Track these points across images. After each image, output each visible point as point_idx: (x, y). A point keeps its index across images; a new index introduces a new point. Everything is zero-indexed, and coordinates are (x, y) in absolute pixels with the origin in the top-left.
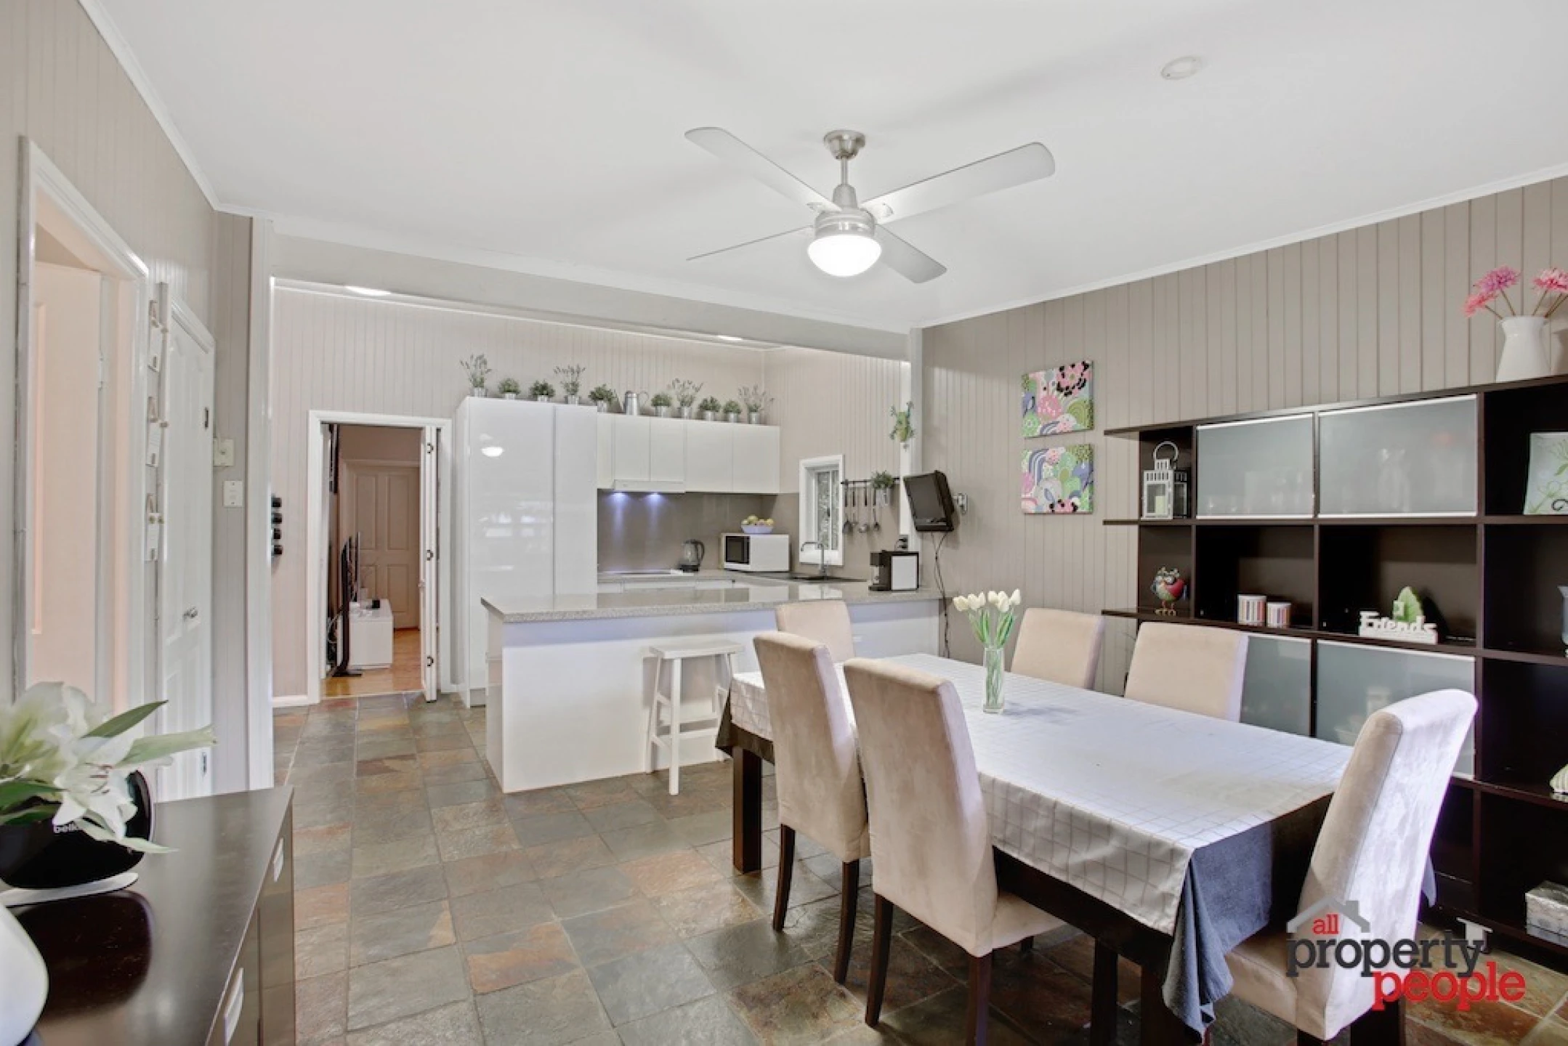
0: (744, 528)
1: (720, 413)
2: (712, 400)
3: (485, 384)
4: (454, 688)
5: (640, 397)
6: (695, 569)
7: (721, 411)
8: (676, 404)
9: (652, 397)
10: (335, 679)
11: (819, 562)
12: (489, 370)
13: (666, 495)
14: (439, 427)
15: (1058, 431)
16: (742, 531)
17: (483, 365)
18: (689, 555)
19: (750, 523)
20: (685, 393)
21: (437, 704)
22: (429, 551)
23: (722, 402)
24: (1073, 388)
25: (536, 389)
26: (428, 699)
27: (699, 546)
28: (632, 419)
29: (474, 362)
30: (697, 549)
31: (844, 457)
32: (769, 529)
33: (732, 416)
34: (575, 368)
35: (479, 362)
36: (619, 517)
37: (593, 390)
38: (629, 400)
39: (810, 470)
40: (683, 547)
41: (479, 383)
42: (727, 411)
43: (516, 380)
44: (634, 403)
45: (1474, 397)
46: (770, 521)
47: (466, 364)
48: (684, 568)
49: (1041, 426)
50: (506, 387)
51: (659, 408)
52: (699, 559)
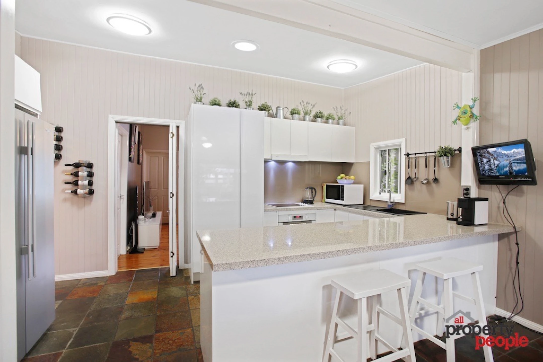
0: (338, 181)
1: (324, 120)
2: (321, 113)
3: (202, 100)
4: (186, 266)
5: (284, 109)
6: (311, 202)
7: (325, 119)
8: (302, 114)
9: (290, 110)
10: (131, 255)
11: (388, 200)
12: (205, 94)
13: (297, 163)
14: (178, 125)
16: (337, 182)
17: (201, 90)
18: (308, 195)
19: (342, 178)
20: (306, 109)
21: (176, 277)
22: (172, 193)
23: (326, 114)
25: (230, 103)
26: (171, 275)
27: (313, 190)
28: (280, 120)
29: (196, 89)
30: (312, 192)
31: (406, 140)
32: (352, 181)
33: (330, 121)
34: (251, 93)
35: (199, 88)
36: (272, 174)
37: (260, 105)
38: (279, 111)
39: (376, 148)
40: (306, 190)
41: (199, 100)
42: (327, 119)
43: (219, 99)
44: (281, 113)
46: (352, 177)
47: (193, 90)
48: (305, 202)
50: (214, 102)
51: (294, 115)
52: (313, 197)
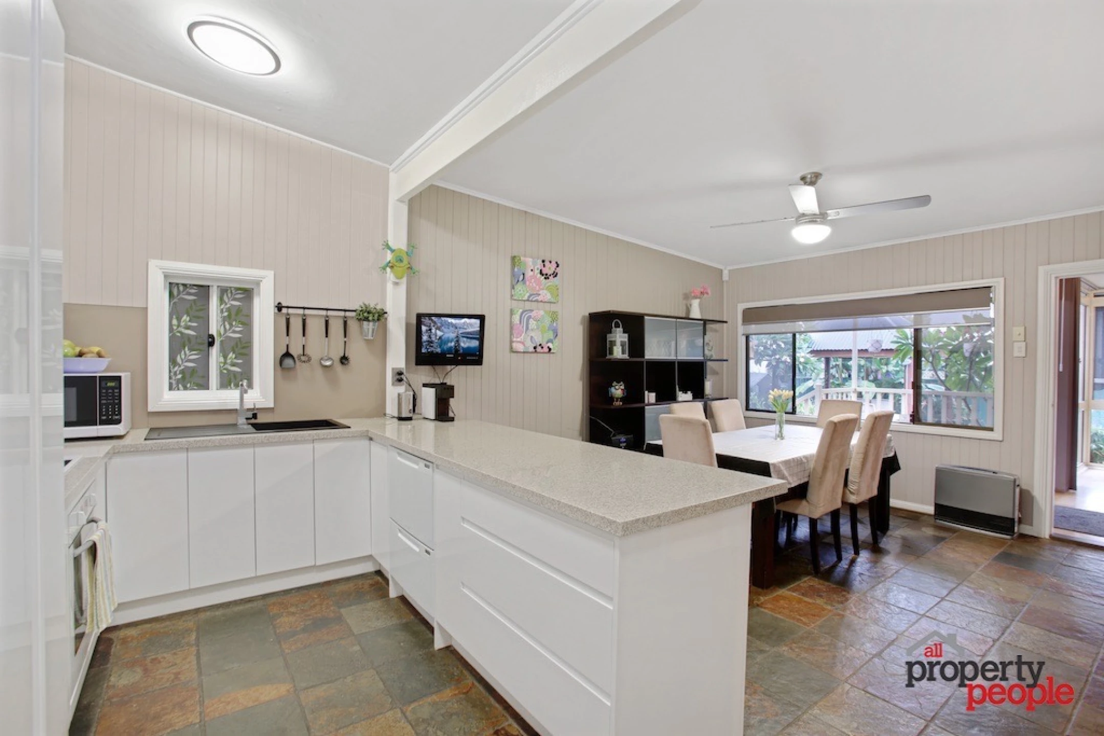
15: (539, 300)
24: (550, 275)
45: (700, 322)
49: (528, 294)
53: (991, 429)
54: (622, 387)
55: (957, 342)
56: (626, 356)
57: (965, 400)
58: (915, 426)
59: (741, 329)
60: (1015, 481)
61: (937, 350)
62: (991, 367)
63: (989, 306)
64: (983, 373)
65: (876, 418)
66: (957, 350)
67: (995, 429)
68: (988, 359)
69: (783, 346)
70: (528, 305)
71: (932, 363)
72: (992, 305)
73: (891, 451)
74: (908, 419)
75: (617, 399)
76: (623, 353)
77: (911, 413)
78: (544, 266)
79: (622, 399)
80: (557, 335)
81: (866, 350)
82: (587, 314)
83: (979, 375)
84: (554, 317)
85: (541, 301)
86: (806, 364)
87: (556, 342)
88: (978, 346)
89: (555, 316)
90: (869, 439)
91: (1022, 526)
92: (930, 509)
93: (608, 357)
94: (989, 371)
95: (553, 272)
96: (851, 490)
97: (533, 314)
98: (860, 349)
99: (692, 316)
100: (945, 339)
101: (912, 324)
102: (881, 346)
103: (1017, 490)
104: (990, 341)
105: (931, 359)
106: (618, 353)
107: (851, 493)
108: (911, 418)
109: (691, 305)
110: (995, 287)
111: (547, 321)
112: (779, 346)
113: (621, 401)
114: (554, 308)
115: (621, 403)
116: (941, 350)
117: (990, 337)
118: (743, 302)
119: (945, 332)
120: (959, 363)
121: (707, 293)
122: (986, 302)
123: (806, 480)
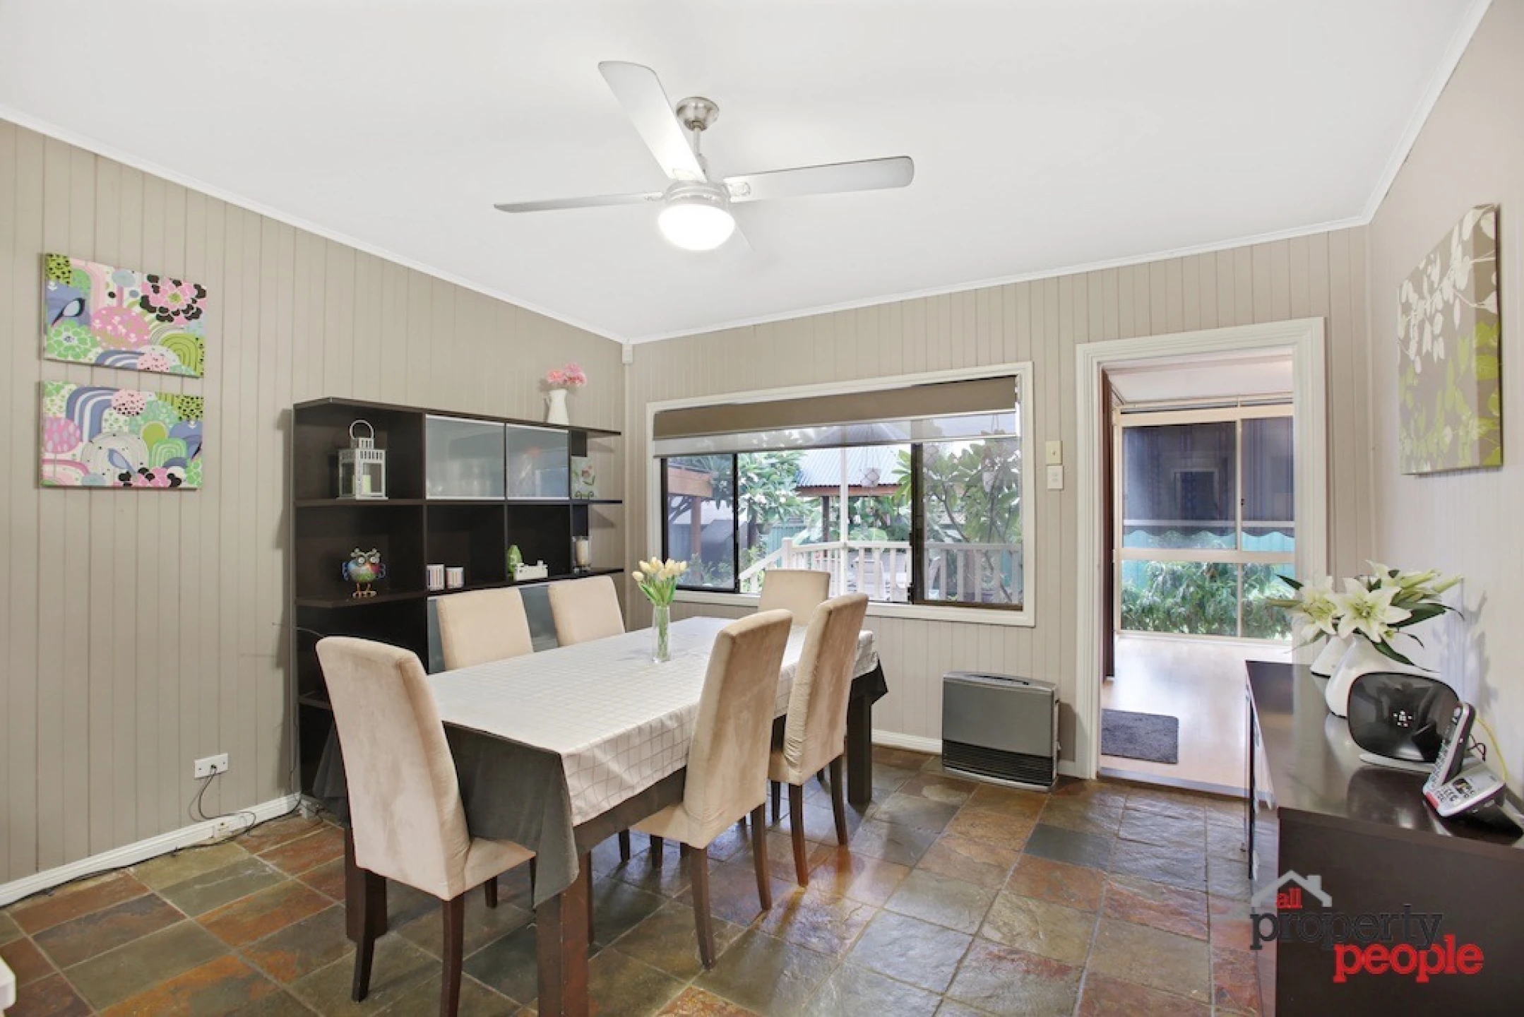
15: (139, 367)
24: (177, 313)
45: (566, 431)
49: (100, 350)
53: (1019, 608)
54: (374, 560)
55: (975, 471)
56: (382, 495)
57: (986, 554)
58: (915, 606)
59: (653, 448)
60: (1053, 695)
61: (951, 483)
62: (1017, 506)
63: (1014, 407)
64: (1007, 515)
65: (830, 613)
66: (976, 481)
67: (1025, 608)
68: (1013, 495)
69: (756, 479)
70: (103, 377)
71: (945, 501)
72: (1017, 405)
73: (872, 661)
74: (904, 596)
75: (363, 586)
76: (375, 487)
77: (909, 586)
78: (156, 290)
79: (374, 585)
80: (199, 449)
81: (860, 486)
82: (291, 407)
83: (1002, 518)
84: (191, 409)
85: (147, 370)
86: (790, 505)
87: (197, 465)
88: (1000, 477)
89: (193, 406)
90: (819, 656)
91: (1062, 762)
92: (935, 745)
93: (342, 497)
94: (1014, 512)
95: (185, 307)
96: (789, 757)
97: (115, 399)
98: (852, 484)
99: (552, 420)
100: (960, 467)
101: (909, 438)
102: (878, 478)
103: (1056, 709)
104: (1015, 470)
105: (944, 497)
106: (364, 489)
107: (791, 764)
108: (909, 594)
109: (550, 400)
110: (1021, 378)
111: (168, 417)
112: (749, 479)
113: (371, 589)
114: (192, 388)
115: (373, 593)
116: (956, 483)
117: (1015, 463)
118: (655, 400)
119: (961, 458)
120: (978, 501)
121: (581, 381)
122: (1009, 400)
123: (679, 766)
